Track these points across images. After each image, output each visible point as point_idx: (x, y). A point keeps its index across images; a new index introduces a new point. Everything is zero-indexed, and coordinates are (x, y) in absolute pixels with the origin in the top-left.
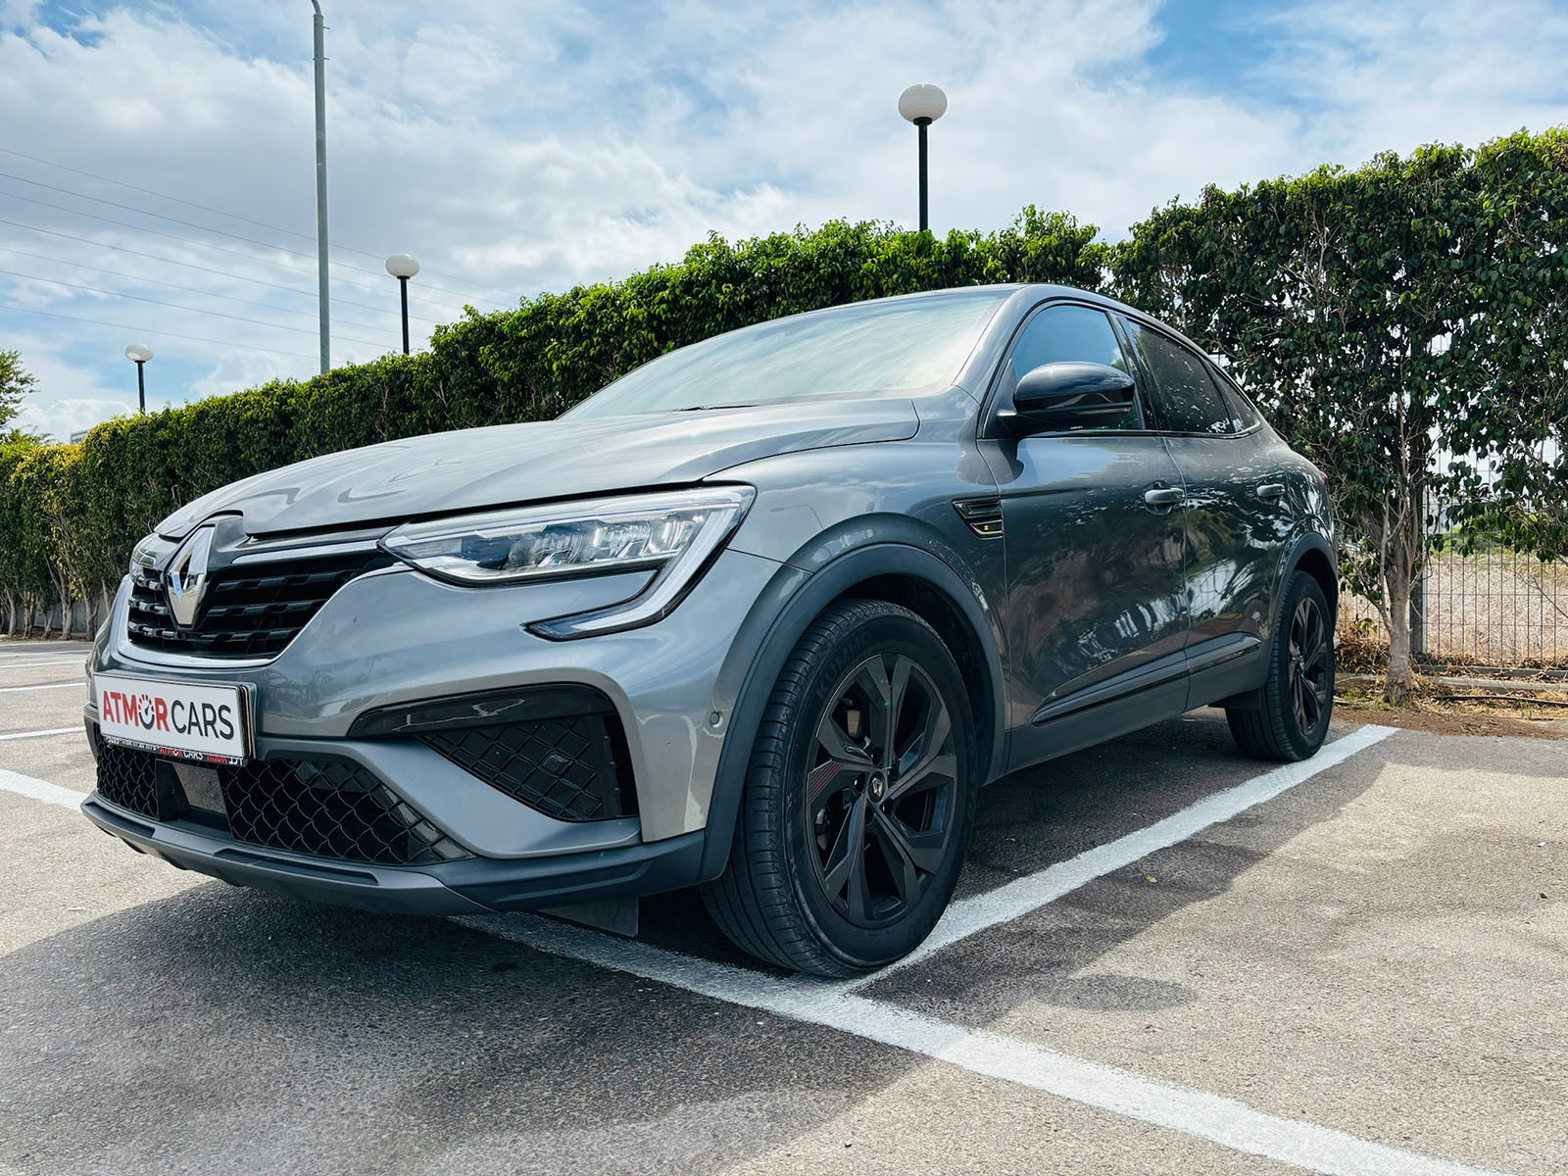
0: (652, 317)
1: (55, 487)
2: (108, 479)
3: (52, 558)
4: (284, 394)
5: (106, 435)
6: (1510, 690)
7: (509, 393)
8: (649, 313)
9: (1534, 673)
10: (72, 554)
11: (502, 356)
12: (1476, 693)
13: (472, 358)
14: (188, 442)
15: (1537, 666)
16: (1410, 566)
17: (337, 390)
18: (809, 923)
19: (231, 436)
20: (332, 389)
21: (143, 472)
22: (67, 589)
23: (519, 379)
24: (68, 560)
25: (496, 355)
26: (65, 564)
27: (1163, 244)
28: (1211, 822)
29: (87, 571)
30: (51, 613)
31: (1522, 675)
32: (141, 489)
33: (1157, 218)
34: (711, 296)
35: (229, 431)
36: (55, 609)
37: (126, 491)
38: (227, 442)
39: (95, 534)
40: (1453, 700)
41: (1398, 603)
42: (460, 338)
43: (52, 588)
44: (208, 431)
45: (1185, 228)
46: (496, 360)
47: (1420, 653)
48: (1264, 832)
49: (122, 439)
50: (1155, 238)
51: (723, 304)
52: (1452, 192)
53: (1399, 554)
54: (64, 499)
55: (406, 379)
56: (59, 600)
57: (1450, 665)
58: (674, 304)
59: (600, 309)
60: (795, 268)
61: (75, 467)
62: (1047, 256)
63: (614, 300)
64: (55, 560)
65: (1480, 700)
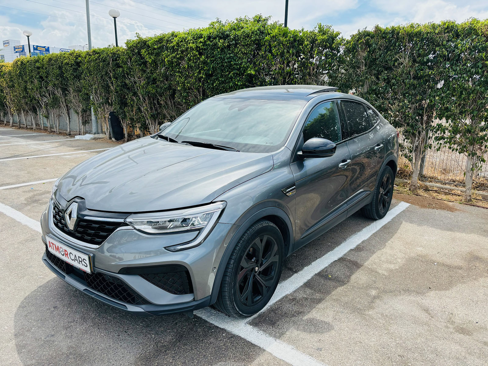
0: (197, 47)
1: (4, 78)
2: (21, 77)
3: (5, 101)
4: (77, 55)
5: (19, 63)
6: (445, 188)
7: (151, 66)
8: (196, 45)
9: (453, 184)
10: (11, 100)
11: (149, 53)
12: (435, 189)
13: (139, 53)
14: (46, 68)
15: (454, 182)
16: (422, 151)
17: (95, 57)
18: (237, 311)
19: (60, 68)
20: (93, 56)
21: (32, 76)
22: (10, 111)
23: (154, 62)
24: (10, 102)
25: (147, 52)
26: (9, 103)
27: (360, 44)
28: (349, 249)
29: (16, 106)
30: (6, 117)
31: (449, 184)
32: (32, 82)
33: (360, 33)
34: (216, 42)
35: (59, 66)
36: (7, 116)
37: (27, 82)
38: (59, 70)
39: (18, 95)
40: (428, 190)
41: (417, 162)
42: (135, 45)
43: (5, 109)
44: (52, 65)
45: (368, 40)
46: (147, 54)
47: (422, 174)
48: (363, 254)
49: (25, 65)
50: (358, 41)
51: (220, 46)
52: (450, 39)
53: (419, 148)
54: (7, 82)
55: (117, 56)
56: (8, 113)
57: (429, 179)
58: (204, 43)
59: (180, 42)
60: (244, 36)
61: (10, 73)
62: (324, 42)
63: (185, 39)
64: (6, 101)
65: (436, 191)
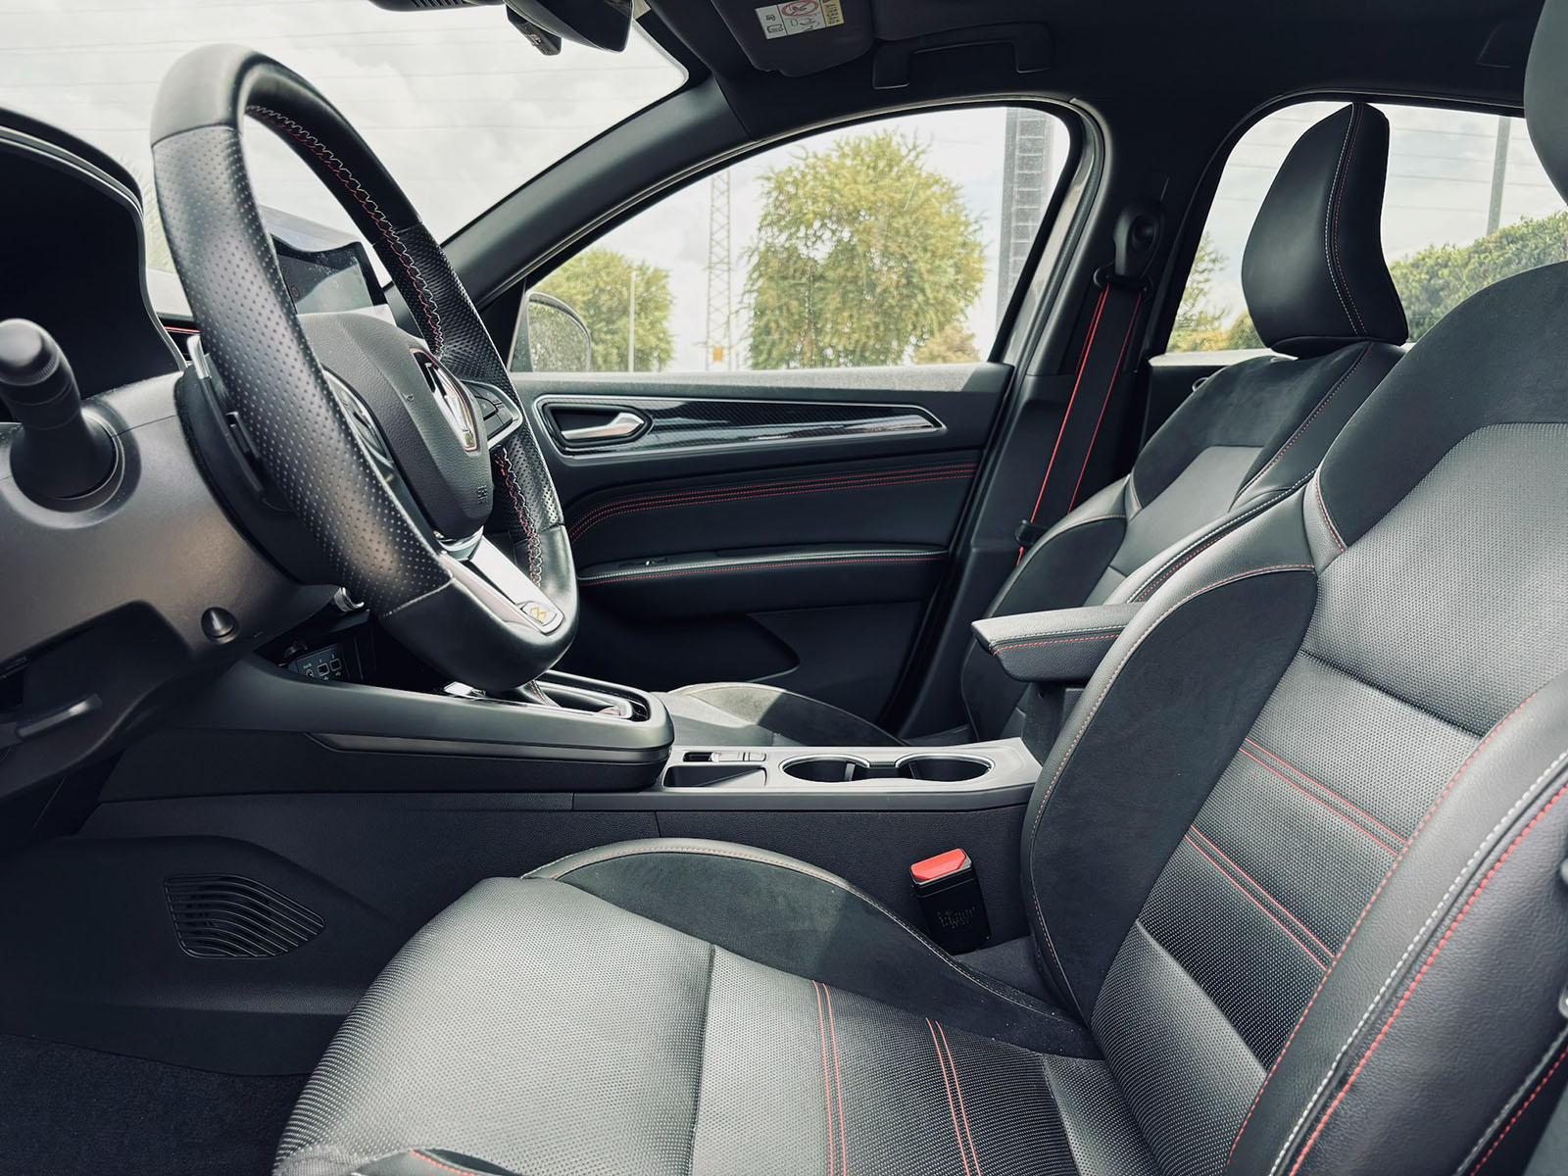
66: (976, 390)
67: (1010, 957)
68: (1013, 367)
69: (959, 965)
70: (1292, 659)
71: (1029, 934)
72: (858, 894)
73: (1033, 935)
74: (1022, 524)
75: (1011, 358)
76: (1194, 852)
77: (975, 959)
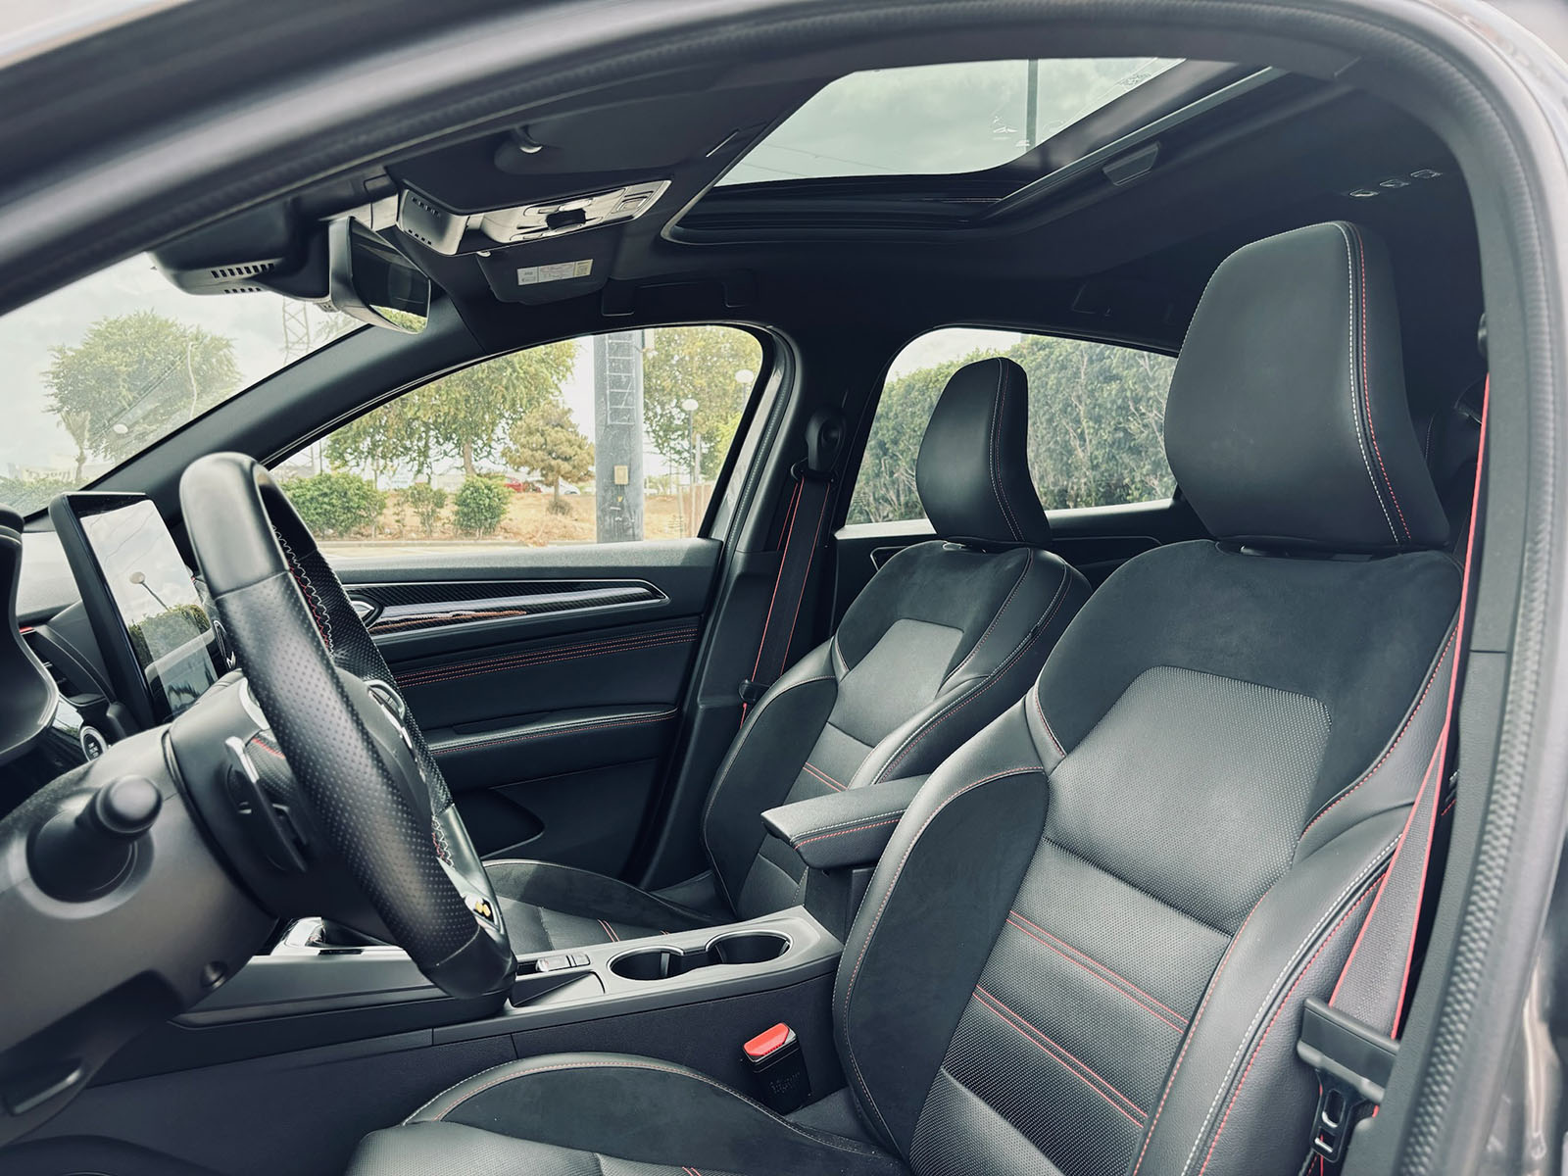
66: (694, 564)
67: (832, 1110)
68: (722, 542)
69: (795, 1125)
70: (1037, 845)
71: (848, 1086)
72: (705, 1080)
73: (851, 1086)
74: (744, 683)
75: (720, 533)
76: (984, 1007)
77: (803, 1116)
